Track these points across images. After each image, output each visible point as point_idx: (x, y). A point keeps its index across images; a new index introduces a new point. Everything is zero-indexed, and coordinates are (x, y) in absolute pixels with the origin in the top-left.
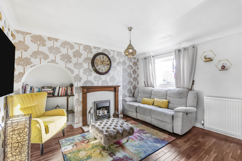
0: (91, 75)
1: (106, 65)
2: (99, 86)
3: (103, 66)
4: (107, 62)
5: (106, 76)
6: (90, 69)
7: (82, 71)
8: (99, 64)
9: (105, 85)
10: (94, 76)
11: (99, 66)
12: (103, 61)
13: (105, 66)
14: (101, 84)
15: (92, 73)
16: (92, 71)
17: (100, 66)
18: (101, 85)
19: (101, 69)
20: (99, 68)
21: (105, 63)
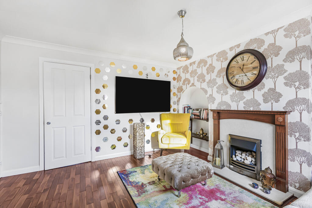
0: (227, 93)
1: (250, 71)
2: (239, 109)
3: (244, 74)
4: (251, 63)
5: (254, 92)
6: (225, 84)
7: (215, 89)
8: (235, 73)
9: (252, 109)
10: (231, 94)
11: (237, 77)
12: (243, 65)
13: (246, 74)
14: (244, 107)
15: (228, 90)
16: (228, 88)
17: (239, 75)
18: (243, 109)
19: (240, 80)
20: (237, 79)
21: (247, 68)
